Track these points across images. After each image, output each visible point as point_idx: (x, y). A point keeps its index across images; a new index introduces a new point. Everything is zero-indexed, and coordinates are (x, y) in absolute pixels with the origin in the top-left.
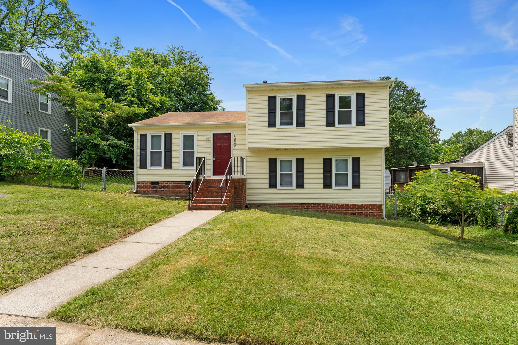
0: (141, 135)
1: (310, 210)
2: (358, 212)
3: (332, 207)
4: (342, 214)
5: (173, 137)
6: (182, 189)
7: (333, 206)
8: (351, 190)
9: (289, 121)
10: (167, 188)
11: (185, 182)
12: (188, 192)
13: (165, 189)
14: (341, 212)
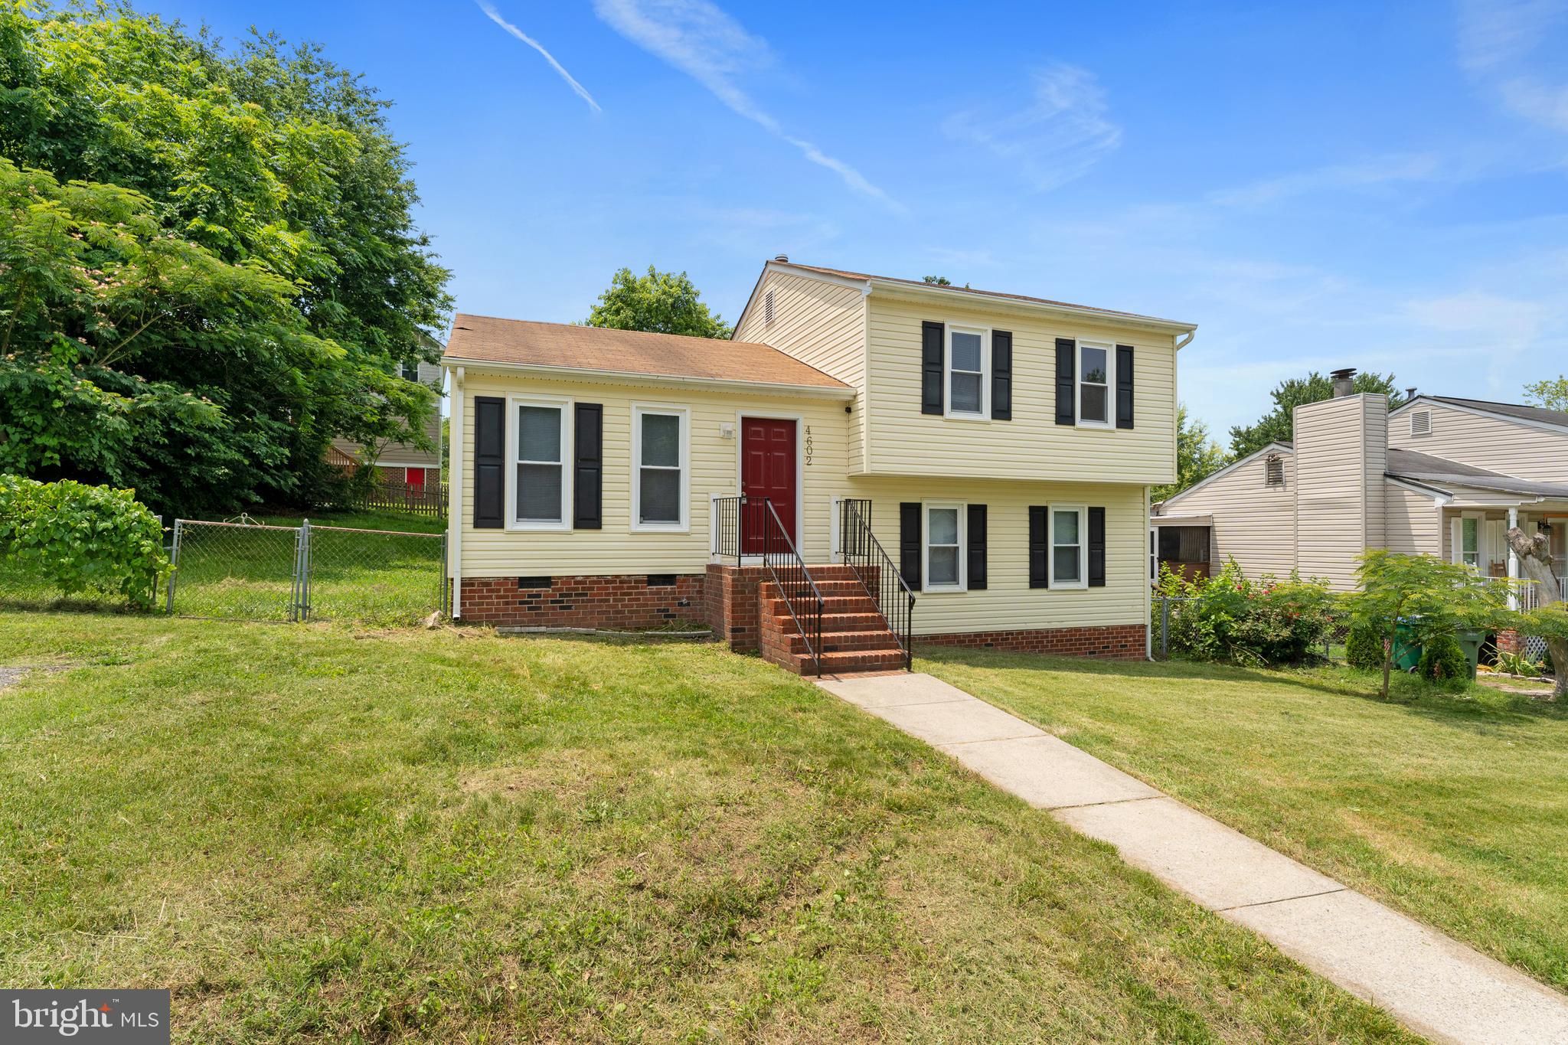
1: (1000, 647)
2: (1099, 647)
4: (1068, 655)
5: (605, 419)
6: (639, 599)
8: (1086, 590)
10: (583, 601)
11: (649, 576)
12: (658, 610)
13: (574, 601)
14: (1067, 650)
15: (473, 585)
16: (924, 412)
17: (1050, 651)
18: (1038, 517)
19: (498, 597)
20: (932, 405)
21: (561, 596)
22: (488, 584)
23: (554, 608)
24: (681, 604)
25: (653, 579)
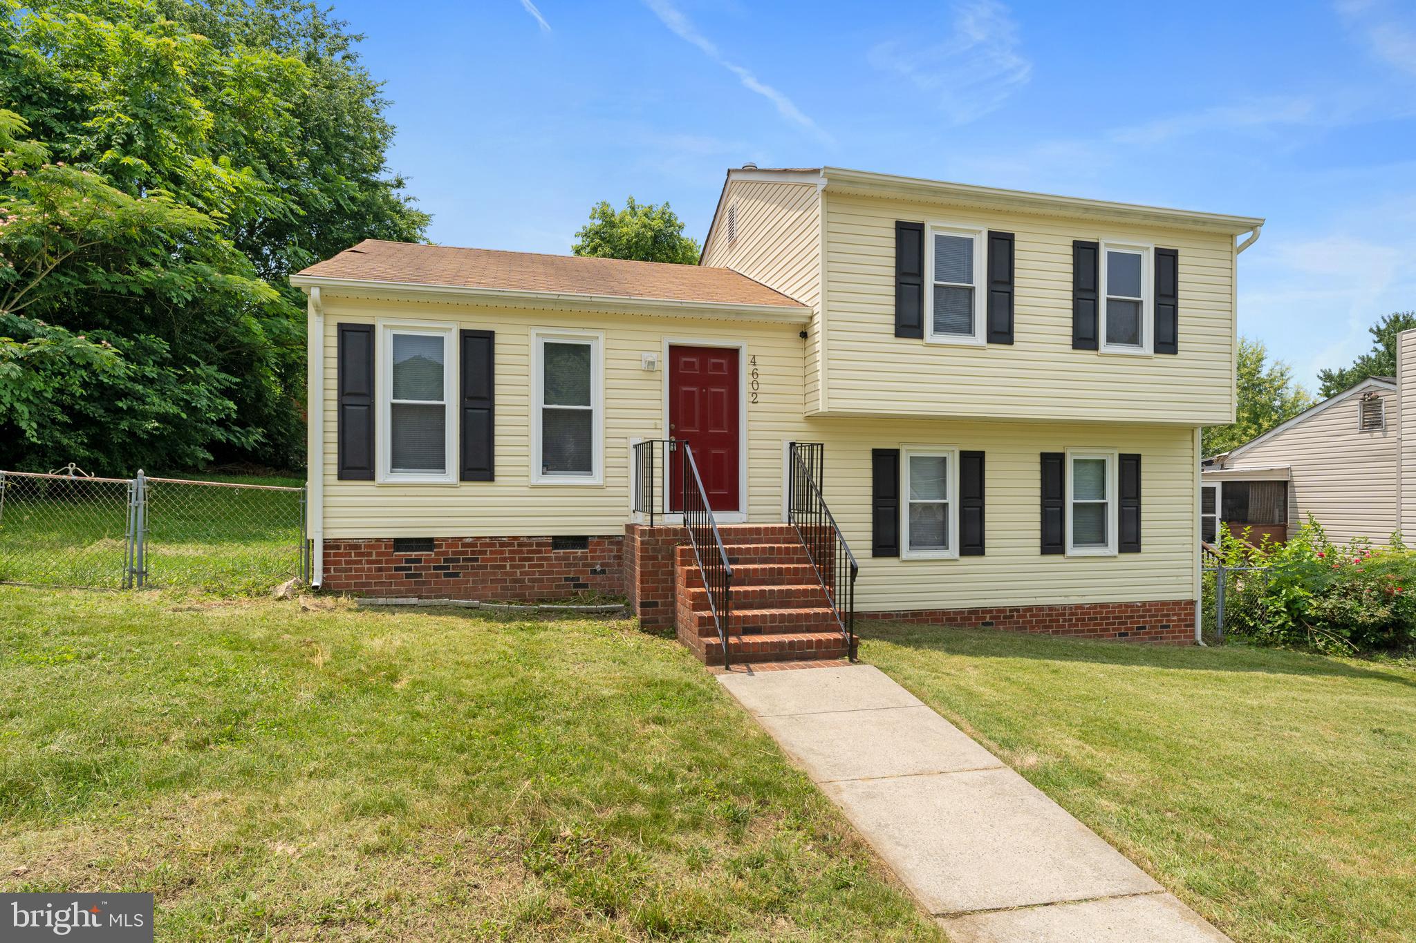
0: (344, 330)
1: (1001, 627)
2: (1132, 628)
3: (1064, 615)
4: (1091, 637)
5: (498, 349)
6: (542, 566)
7: (1068, 612)
8: (1115, 557)
9: (960, 320)
10: (473, 567)
11: (554, 537)
12: (567, 579)
13: (462, 567)
14: (1089, 631)
15: (338, 547)
16: (898, 334)
17: (1069, 632)
18: (1052, 466)
19: (369, 562)
20: (908, 326)
21: (446, 560)
22: (356, 547)
23: (437, 576)
24: (594, 572)
25: (559, 542)
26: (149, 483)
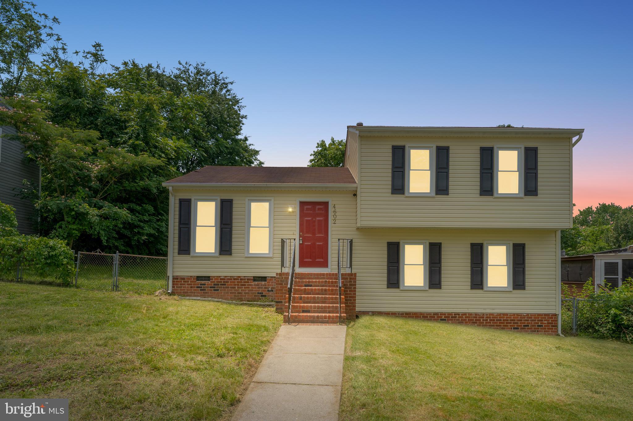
0: (181, 201)
1: (450, 321)
2: (521, 326)
3: (483, 317)
4: (498, 328)
5: (234, 206)
6: (249, 288)
7: (485, 316)
8: (511, 292)
10: (224, 287)
11: (253, 277)
12: (258, 293)
13: (220, 287)
14: (497, 326)
15: (177, 279)
16: (393, 193)
17: (486, 325)
18: (476, 249)
19: (188, 284)
20: (397, 189)
21: (214, 285)
22: (184, 279)
24: (268, 291)
25: (256, 279)
26: (120, 256)
